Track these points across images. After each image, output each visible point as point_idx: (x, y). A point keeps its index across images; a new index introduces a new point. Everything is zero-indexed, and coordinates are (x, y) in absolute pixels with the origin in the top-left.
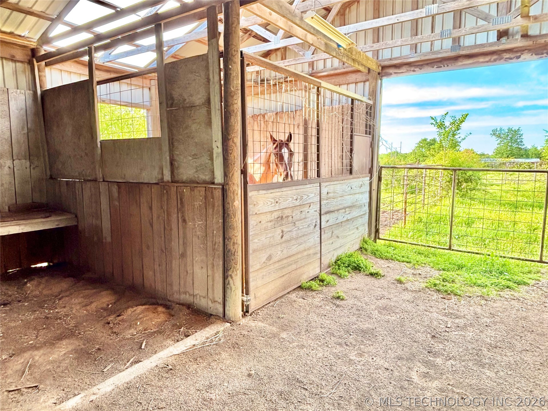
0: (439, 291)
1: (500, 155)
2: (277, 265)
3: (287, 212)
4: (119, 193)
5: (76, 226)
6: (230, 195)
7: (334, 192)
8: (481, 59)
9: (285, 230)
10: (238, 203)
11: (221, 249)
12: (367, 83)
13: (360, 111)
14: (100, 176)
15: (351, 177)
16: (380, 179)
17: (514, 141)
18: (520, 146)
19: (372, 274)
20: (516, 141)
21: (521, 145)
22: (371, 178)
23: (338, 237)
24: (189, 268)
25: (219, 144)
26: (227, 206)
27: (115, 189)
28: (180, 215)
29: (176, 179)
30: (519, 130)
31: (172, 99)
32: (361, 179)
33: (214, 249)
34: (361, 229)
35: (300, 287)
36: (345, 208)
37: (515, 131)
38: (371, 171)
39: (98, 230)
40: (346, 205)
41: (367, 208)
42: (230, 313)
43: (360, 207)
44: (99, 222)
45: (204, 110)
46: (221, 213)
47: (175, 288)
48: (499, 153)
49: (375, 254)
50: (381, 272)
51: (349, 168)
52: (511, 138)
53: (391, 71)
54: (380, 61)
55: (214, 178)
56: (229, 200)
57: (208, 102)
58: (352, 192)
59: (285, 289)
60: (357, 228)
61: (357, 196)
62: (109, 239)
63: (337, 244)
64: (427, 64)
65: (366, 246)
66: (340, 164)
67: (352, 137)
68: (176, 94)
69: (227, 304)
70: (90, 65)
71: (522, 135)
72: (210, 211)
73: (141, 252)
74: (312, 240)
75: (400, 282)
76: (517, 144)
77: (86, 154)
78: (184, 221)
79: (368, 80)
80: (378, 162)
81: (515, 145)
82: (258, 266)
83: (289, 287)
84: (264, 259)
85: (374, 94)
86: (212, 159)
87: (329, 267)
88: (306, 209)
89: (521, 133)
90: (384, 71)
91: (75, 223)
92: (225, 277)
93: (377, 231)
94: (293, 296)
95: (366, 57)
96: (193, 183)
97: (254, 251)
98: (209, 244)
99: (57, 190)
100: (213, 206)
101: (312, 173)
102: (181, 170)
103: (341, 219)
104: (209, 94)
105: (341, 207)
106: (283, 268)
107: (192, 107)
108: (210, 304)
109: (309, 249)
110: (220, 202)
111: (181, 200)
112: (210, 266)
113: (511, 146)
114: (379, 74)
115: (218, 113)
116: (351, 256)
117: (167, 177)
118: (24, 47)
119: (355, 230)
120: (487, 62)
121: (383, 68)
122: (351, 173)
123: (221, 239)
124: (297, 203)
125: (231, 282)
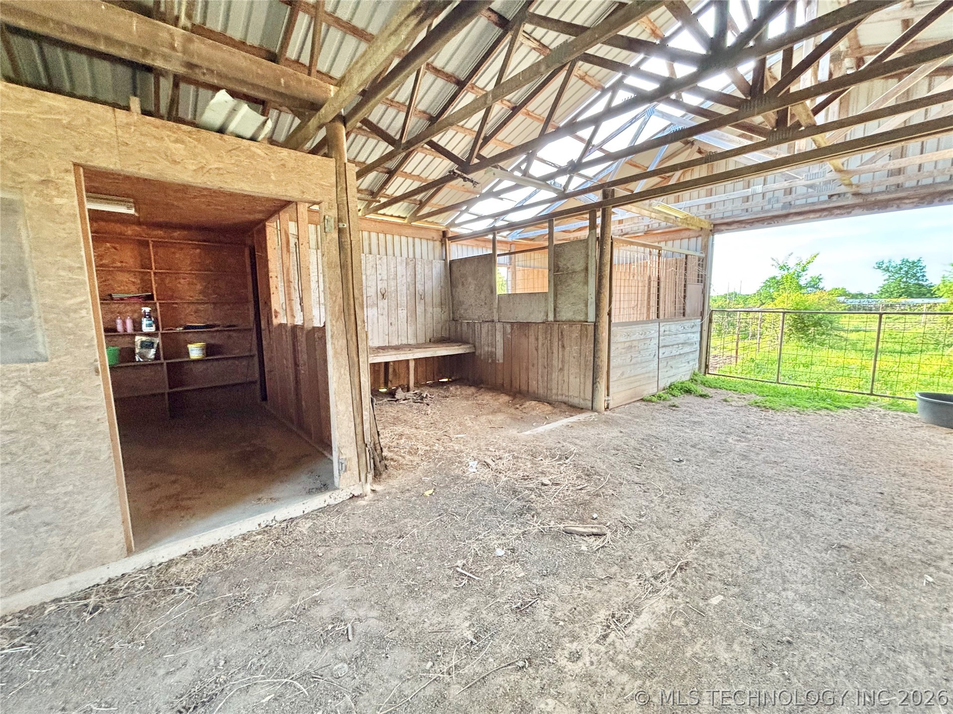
0: (758, 406)
1: (887, 294)
2: (627, 380)
3: (635, 343)
4: (512, 329)
5: (474, 353)
6: (600, 328)
7: (670, 331)
8: (812, 216)
9: (633, 356)
10: (605, 335)
11: (592, 364)
12: (700, 239)
13: (693, 264)
14: (496, 318)
15: (684, 318)
16: (710, 321)
17: (912, 275)
18: (920, 282)
19: (701, 396)
20: (914, 275)
21: (923, 280)
22: (702, 320)
23: (672, 367)
24: (566, 379)
25: (593, 296)
26: (597, 336)
27: (508, 327)
28: (560, 343)
29: (558, 319)
30: (919, 260)
31: (559, 267)
32: (693, 321)
33: (586, 365)
34: (692, 363)
35: (642, 400)
36: (678, 344)
37: (914, 263)
38: (702, 314)
39: (492, 355)
40: (679, 342)
41: (698, 345)
42: (596, 406)
43: (692, 344)
44: (494, 350)
45: (583, 274)
46: (593, 341)
47: (554, 391)
48: (886, 292)
49: (704, 384)
50: (709, 394)
51: (682, 311)
52: (907, 272)
53: (723, 228)
54: (714, 219)
55: (587, 318)
56: (599, 332)
57: (587, 269)
58: (685, 331)
59: (632, 398)
60: (688, 362)
61: (689, 335)
62: (501, 361)
63: (671, 373)
64: (758, 221)
65: (696, 378)
66: (673, 308)
67: (685, 286)
68: (561, 265)
69: (595, 401)
70: (494, 241)
71: (924, 267)
72: (584, 341)
73: (527, 369)
74: (652, 366)
75: (725, 401)
76: (916, 279)
77: (485, 304)
78: (563, 346)
79: (700, 236)
80: (709, 306)
81: (913, 281)
82: (615, 379)
83: (635, 397)
84: (619, 375)
85: (706, 248)
86: (586, 306)
87: (664, 389)
88: (648, 342)
89: (923, 265)
90: (716, 228)
91: (472, 350)
92: (594, 383)
93: (707, 366)
94: (638, 404)
95: (699, 219)
96: (571, 323)
97: (613, 367)
98: (583, 362)
99: (459, 329)
100: (587, 337)
101: (653, 316)
102: (562, 314)
103: (674, 353)
104: (587, 264)
105: (675, 343)
106: (631, 383)
107: (574, 272)
108: (582, 401)
109: (649, 372)
110: (592, 334)
111: (562, 333)
112: (582, 376)
113: (906, 282)
114: (711, 231)
115: (594, 276)
116: (683, 383)
117: (551, 318)
118: (438, 230)
119: (686, 364)
120: (818, 218)
121: (715, 225)
122: (684, 315)
123: (592, 358)
124: (642, 337)
125: (599, 386)
